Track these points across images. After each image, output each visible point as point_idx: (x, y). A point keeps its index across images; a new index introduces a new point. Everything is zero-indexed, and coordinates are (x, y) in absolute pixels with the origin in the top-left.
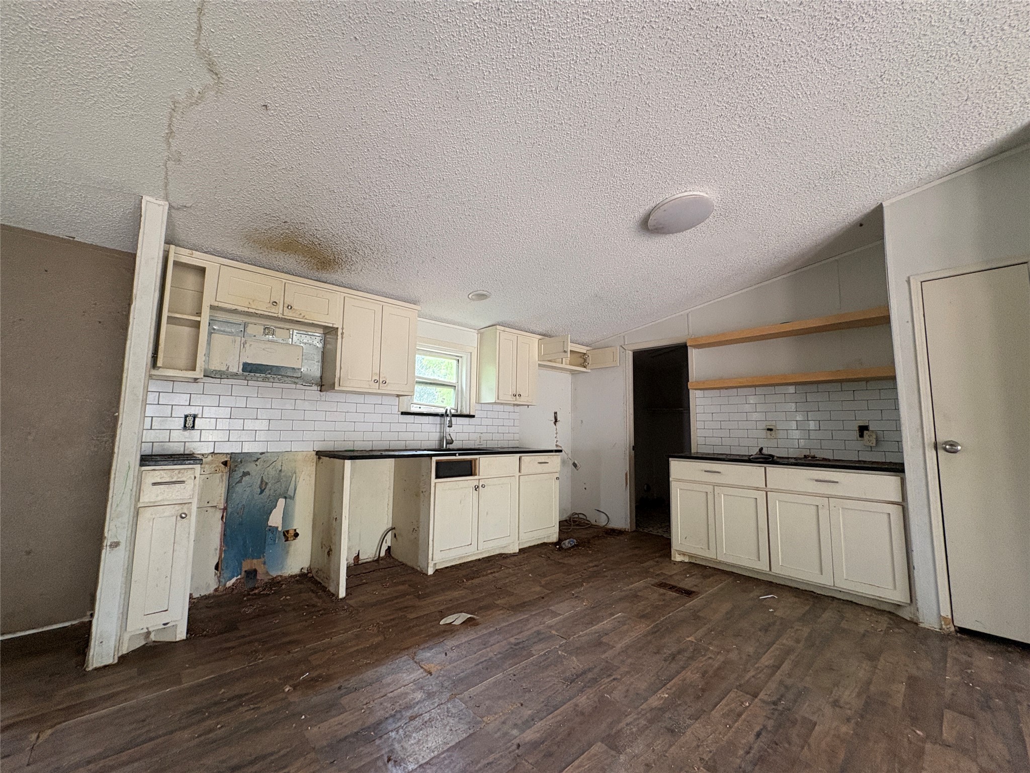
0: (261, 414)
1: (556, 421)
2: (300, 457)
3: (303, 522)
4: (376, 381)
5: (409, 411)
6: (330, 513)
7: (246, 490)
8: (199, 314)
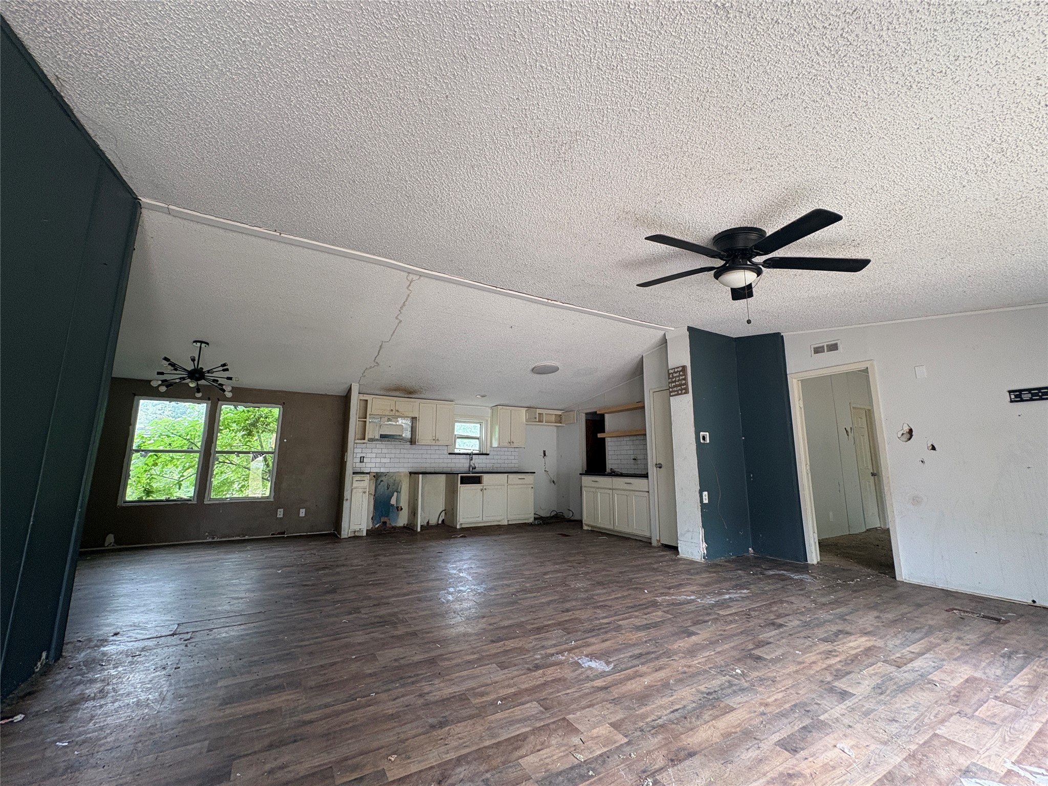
0: (387, 456)
1: (545, 455)
2: (402, 474)
3: (404, 504)
4: (434, 440)
5: (453, 452)
6: (414, 497)
7: (382, 488)
8: (366, 418)
